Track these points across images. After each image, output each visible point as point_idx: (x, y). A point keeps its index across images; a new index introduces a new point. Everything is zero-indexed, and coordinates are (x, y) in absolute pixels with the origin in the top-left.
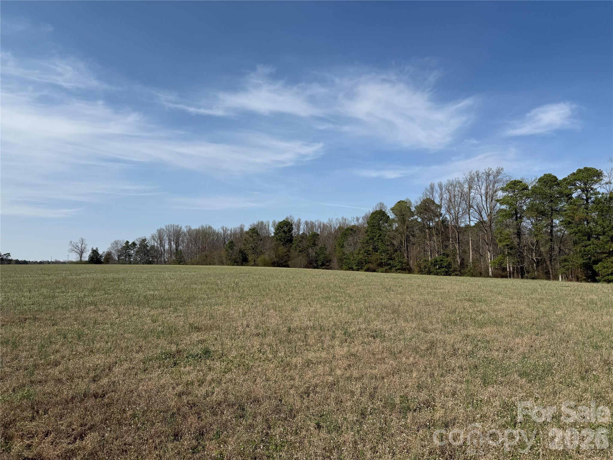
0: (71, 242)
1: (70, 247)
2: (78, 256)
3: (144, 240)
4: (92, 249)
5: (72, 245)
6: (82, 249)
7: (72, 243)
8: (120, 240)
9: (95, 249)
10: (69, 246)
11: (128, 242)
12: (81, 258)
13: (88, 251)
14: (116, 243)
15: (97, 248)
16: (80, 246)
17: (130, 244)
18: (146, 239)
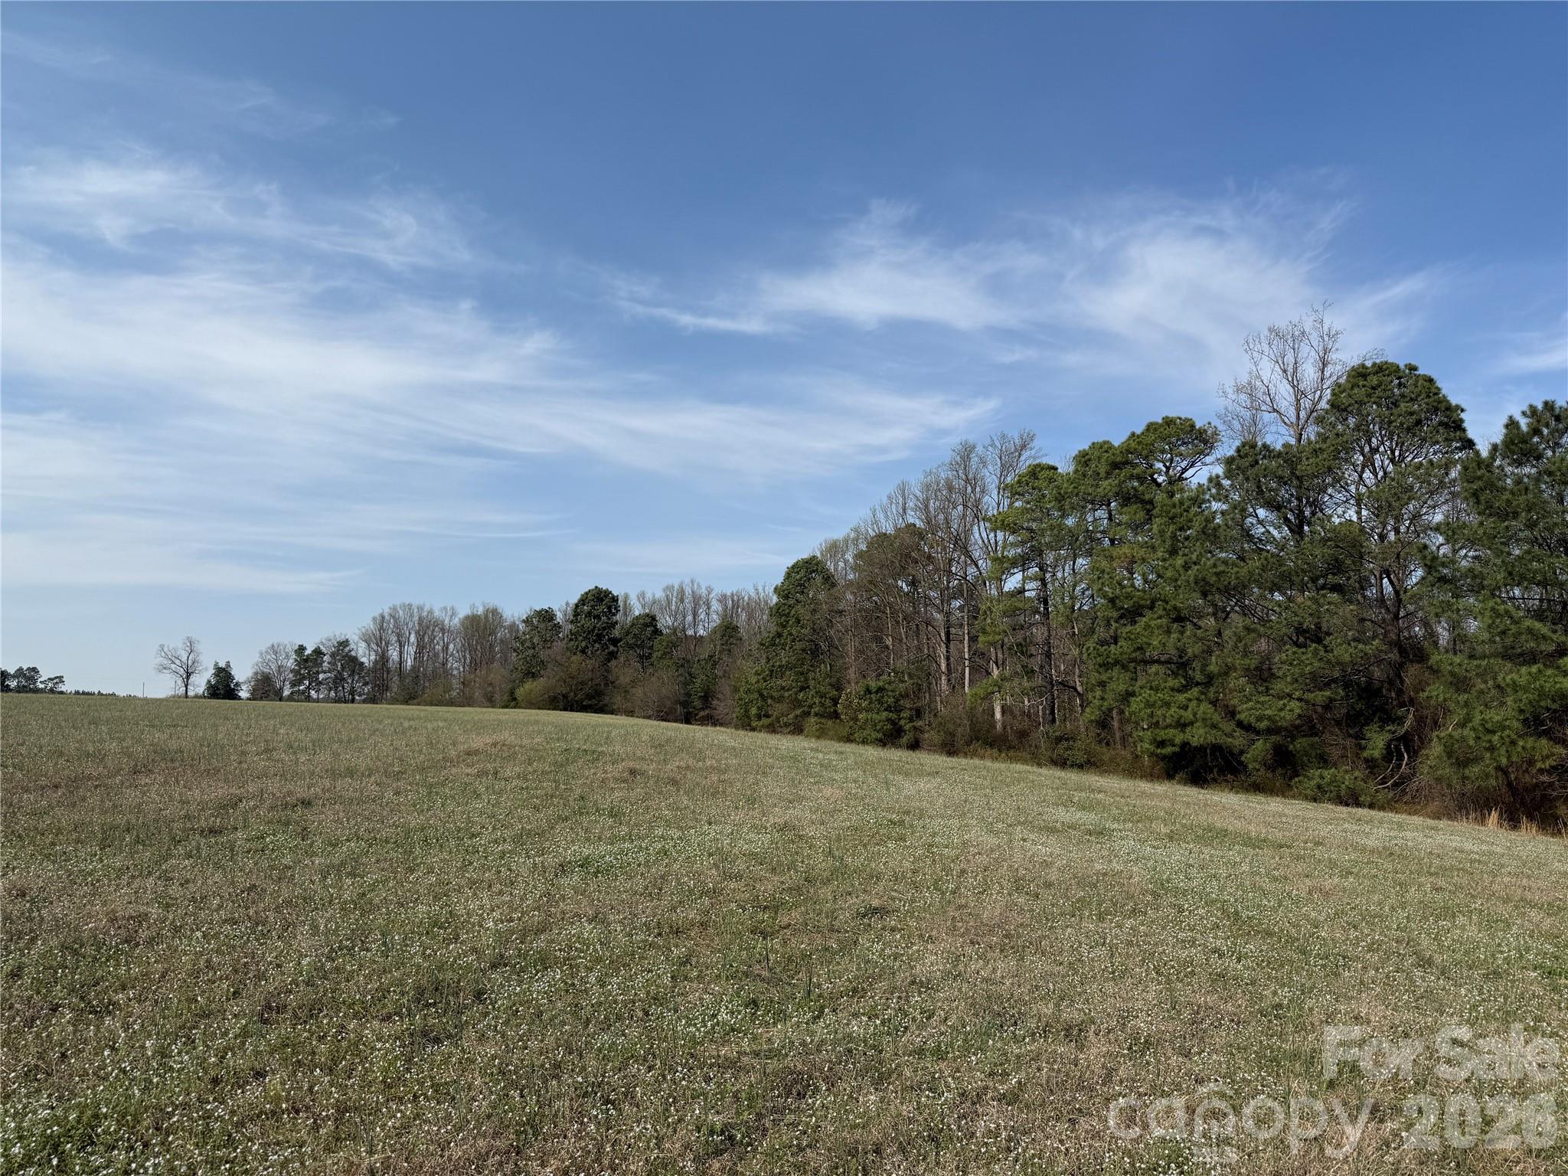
0: (162, 647)
1: (160, 660)
2: (180, 682)
3: (344, 643)
4: (216, 664)
5: (163, 654)
6: (190, 664)
7: (166, 649)
8: (286, 642)
9: (222, 665)
10: (156, 658)
11: (302, 648)
12: (186, 686)
13: (206, 669)
14: (274, 650)
15: (228, 664)
16: (184, 659)
17: (308, 652)
18: (347, 641)
